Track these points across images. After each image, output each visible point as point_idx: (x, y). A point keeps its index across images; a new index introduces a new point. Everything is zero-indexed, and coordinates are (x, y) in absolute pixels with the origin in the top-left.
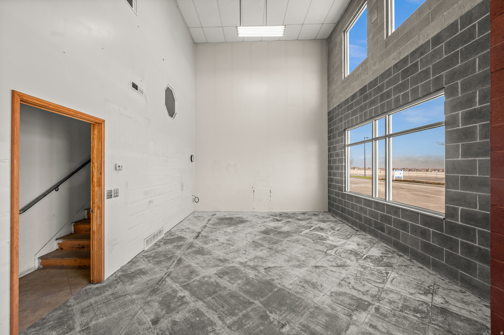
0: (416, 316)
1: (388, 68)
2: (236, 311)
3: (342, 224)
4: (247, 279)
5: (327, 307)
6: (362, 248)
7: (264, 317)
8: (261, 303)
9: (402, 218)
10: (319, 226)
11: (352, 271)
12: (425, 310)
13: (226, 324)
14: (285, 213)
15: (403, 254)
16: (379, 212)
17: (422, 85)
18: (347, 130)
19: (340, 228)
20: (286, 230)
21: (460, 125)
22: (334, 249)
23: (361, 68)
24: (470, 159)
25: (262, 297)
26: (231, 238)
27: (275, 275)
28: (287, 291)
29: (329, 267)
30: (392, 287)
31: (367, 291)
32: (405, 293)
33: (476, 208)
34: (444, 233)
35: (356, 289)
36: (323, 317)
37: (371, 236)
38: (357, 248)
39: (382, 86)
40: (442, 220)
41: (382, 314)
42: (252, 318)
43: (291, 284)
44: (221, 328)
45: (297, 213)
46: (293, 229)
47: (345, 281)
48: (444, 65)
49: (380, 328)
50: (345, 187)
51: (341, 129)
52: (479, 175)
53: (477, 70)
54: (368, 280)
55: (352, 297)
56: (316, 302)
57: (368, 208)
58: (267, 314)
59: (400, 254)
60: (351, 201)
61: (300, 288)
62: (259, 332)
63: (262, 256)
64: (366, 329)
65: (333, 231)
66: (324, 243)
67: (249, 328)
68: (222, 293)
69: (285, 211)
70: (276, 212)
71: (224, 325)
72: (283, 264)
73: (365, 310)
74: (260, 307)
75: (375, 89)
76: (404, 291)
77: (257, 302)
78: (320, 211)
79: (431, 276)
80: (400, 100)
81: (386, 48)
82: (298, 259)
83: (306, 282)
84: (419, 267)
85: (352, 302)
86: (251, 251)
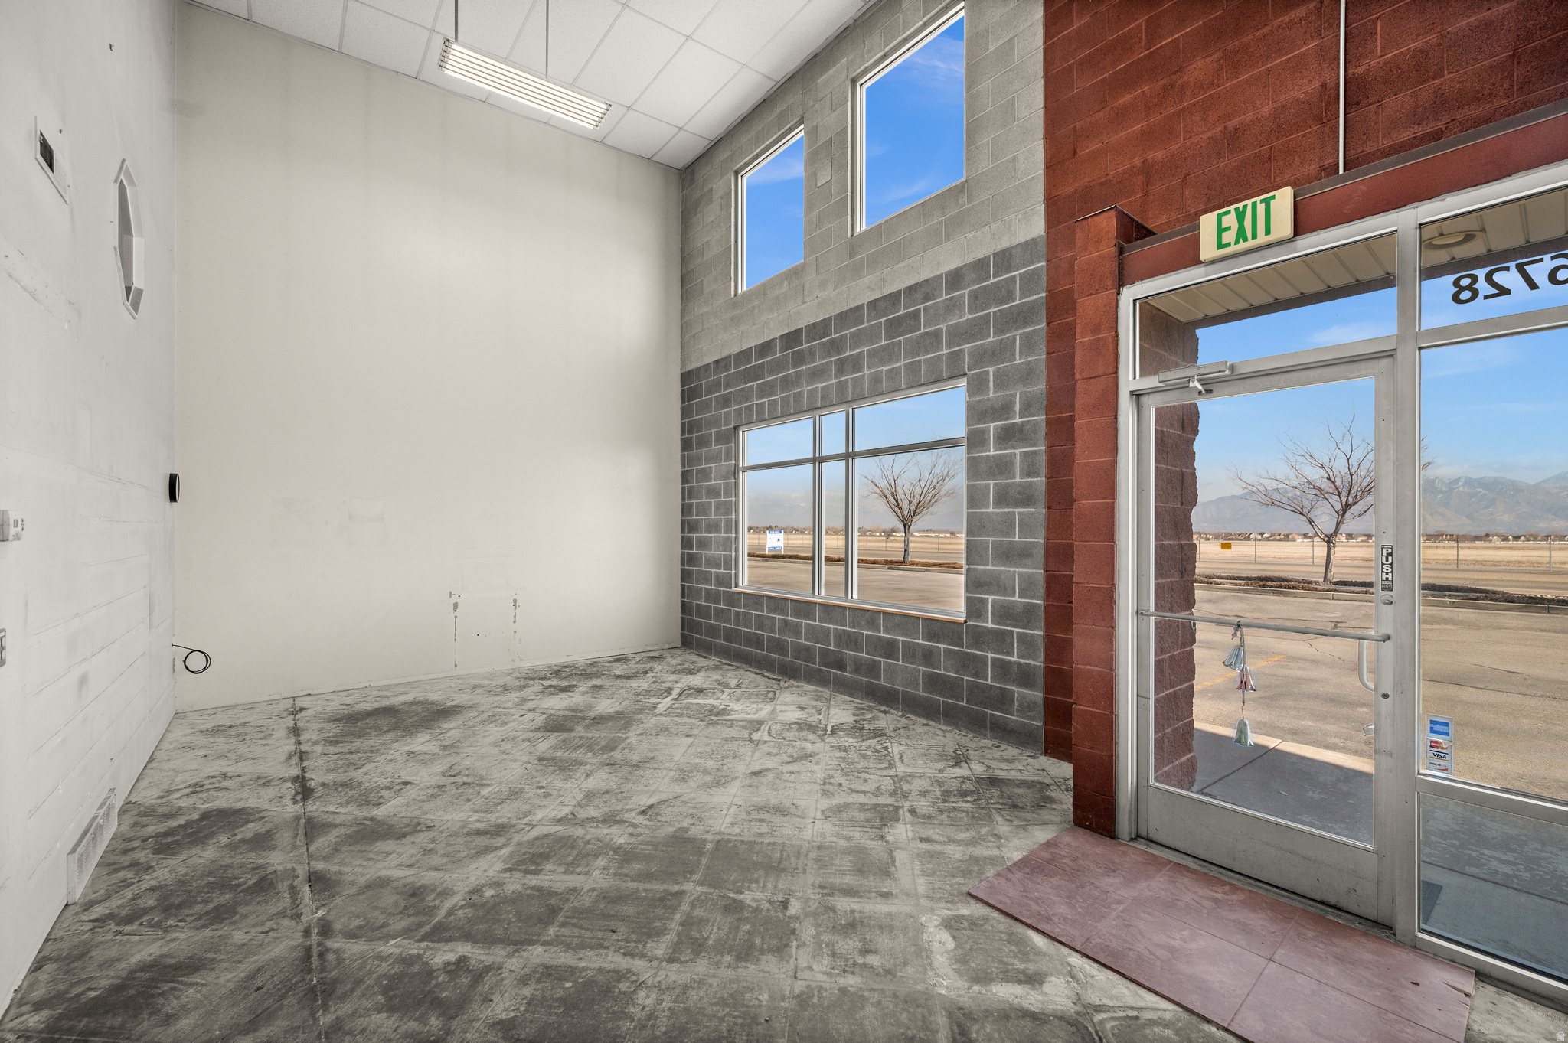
0: (968, 802)
1: (857, 304)
2: (657, 924)
3: (735, 670)
4: (617, 849)
5: (835, 839)
6: (812, 715)
7: (734, 908)
8: (701, 883)
9: (886, 631)
10: (685, 684)
11: (829, 763)
12: (972, 788)
13: (657, 959)
14: (566, 667)
15: (887, 709)
16: (832, 627)
17: (926, 359)
18: (742, 428)
19: (737, 680)
20: (612, 710)
21: (992, 449)
22: (762, 727)
23: (786, 282)
24: (1007, 510)
25: (692, 872)
26: (455, 767)
27: (680, 818)
28: (735, 841)
29: (781, 768)
30: (909, 770)
31: (878, 788)
32: (931, 773)
33: (1014, 595)
34: (965, 649)
35: (858, 792)
36: (842, 858)
37: (813, 685)
38: (804, 716)
39: (841, 340)
40: (960, 624)
41: (924, 817)
42: (707, 920)
43: (733, 824)
44: (653, 972)
45: (600, 660)
46: (626, 703)
47: (830, 783)
48: (966, 332)
49: (936, 837)
50: (736, 575)
51: (726, 425)
52: (1019, 538)
53: (1018, 357)
54: (865, 770)
55: (862, 808)
56: (809, 838)
57: (804, 621)
58: (734, 900)
59: (883, 708)
60: (756, 610)
61: (758, 824)
62: (746, 938)
63: (603, 787)
64: (919, 848)
65: (727, 691)
66: (729, 720)
67: (720, 939)
68: (576, 904)
69: (563, 660)
70: (536, 668)
71: (655, 964)
72: (677, 789)
73: (897, 820)
74: (706, 893)
75: (824, 344)
76: (927, 770)
77: (688, 887)
78: (660, 648)
79: (947, 735)
80: (882, 382)
81: (851, 257)
82: (701, 769)
83: (760, 809)
84: (924, 725)
85: (869, 815)
86: (558, 784)
